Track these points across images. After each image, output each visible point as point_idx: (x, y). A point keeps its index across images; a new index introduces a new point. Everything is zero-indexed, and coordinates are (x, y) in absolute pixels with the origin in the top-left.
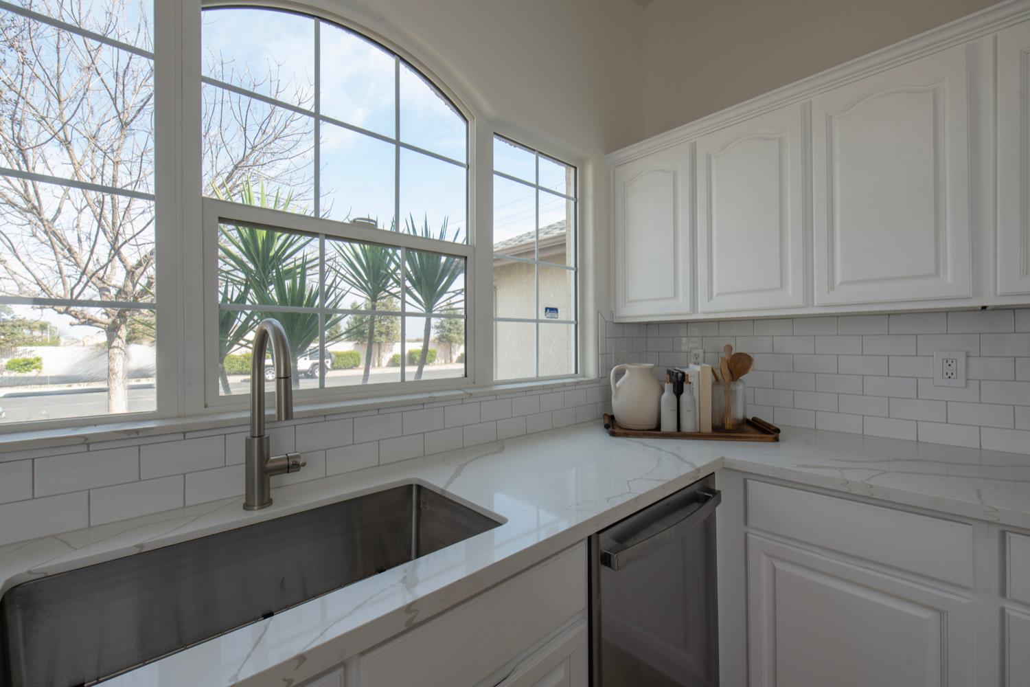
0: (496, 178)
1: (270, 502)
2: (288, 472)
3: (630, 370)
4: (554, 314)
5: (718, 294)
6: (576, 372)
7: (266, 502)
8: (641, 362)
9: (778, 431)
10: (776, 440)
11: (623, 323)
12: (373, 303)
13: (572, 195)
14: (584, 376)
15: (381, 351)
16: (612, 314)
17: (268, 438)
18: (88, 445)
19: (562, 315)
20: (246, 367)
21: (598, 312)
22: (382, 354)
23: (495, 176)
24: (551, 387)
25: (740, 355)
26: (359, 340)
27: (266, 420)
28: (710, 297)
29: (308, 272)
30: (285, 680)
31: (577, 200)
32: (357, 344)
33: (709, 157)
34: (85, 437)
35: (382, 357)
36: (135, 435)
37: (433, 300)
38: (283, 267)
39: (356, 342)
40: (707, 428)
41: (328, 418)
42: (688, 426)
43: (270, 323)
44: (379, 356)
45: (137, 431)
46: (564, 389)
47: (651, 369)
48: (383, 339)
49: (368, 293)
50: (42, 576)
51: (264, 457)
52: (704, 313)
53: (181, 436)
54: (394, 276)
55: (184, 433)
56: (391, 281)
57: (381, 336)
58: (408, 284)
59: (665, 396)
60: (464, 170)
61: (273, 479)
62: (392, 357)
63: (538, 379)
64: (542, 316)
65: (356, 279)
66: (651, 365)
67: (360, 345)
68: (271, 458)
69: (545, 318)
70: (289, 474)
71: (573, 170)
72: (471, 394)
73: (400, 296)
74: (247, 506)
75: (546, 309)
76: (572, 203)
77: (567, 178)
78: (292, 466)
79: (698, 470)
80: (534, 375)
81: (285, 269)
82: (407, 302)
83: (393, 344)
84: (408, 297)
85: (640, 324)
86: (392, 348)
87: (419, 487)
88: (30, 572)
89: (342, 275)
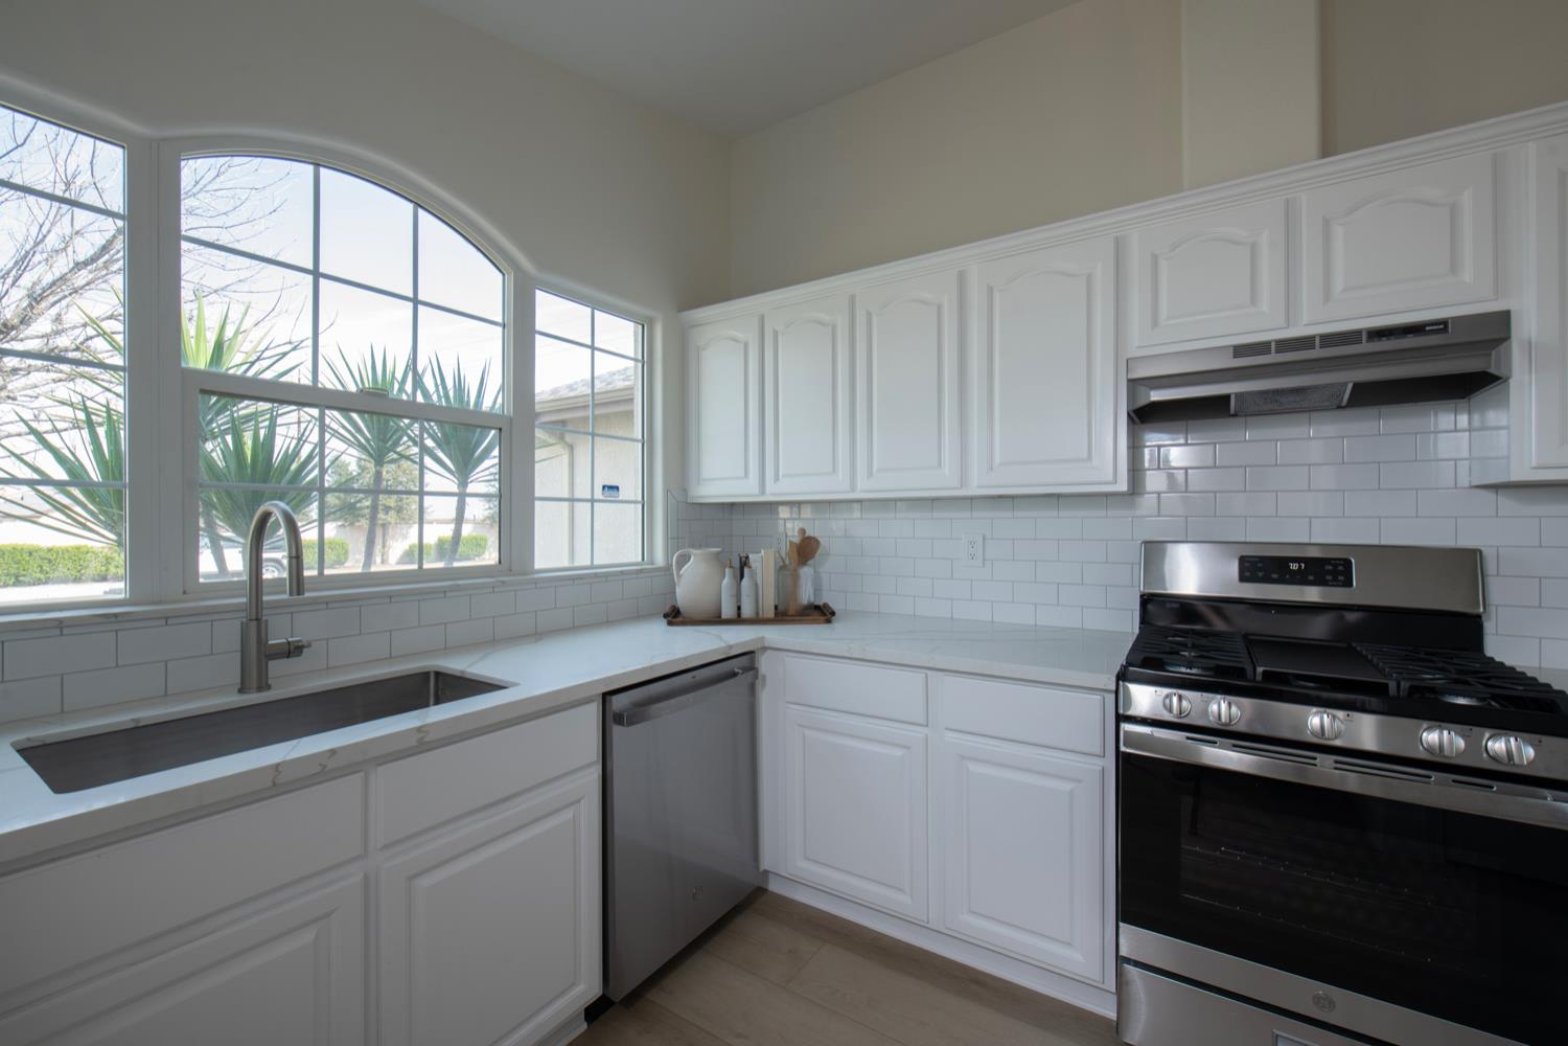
0: (538, 338)
1: (269, 687)
2: (288, 657)
3: (695, 555)
4: (614, 493)
5: (783, 476)
6: (643, 559)
7: (263, 686)
8: (707, 546)
9: (833, 614)
10: (829, 621)
11: (701, 504)
12: (378, 468)
13: (640, 358)
14: (652, 564)
15: (387, 537)
16: (685, 491)
17: (266, 621)
18: (61, 628)
19: (623, 494)
20: (117, 567)
21: (667, 491)
22: (390, 542)
23: (537, 336)
24: (606, 575)
25: (809, 538)
26: (346, 520)
27: (265, 605)
28: (777, 479)
29: (280, 421)
30: (320, 765)
31: (646, 361)
32: (343, 525)
33: (776, 333)
34: (60, 621)
35: (390, 547)
36: (113, 619)
37: (470, 467)
38: (239, 410)
39: (340, 523)
40: (771, 614)
41: (330, 606)
42: (747, 612)
43: (276, 506)
44: (384, 547)
45: (116, 615)
46: (622, 577)
47: (718, 554)
48: (391, 517)
49: (368, 452)
50: (41, 743)
51: (261, 641)
52: (774, 495)
53: (163, 622)
54: (409, 432)
55: (167, 618)
56: (405, 439)
57: (387, 513)
58: (429, 443)
59: (725, 581)
60: (501, 329)
61: (272, 664)
62: (407, 547)
63: (592, 567)
64: (598, 494)
65: (352, 435)
66: (719, 549)
67: (348, 529)
68: (270, 642)
69: (601, 497)
70: (290, 660)
71: (640, 327)
72: (503, 582)
73: (418, 460)
74: (241, 691)
75: (604, 487)
76: (640, 365)
77: (635, 333)
78: (293, 650)
79: (731, 647)
80: (588, 563)
81: (241, 413)
82: (428, 469)
83: (410, 527)
84: (428, 461)
85: (723, 505)
86: (407, 533)
87: (438, 674)
88: (29, 739)
89: (333, 430)
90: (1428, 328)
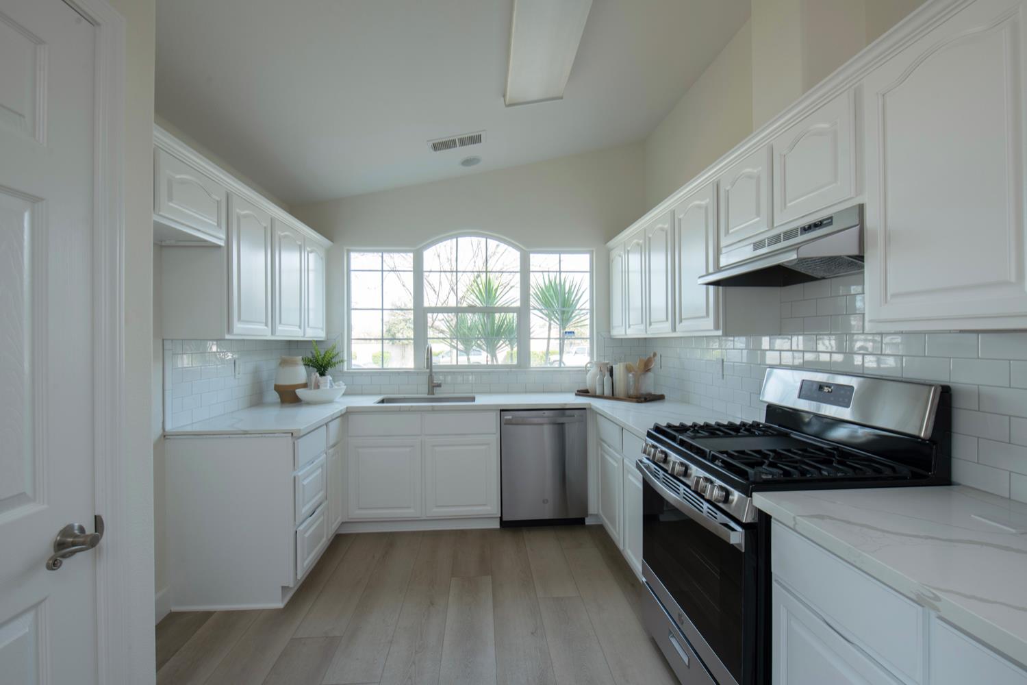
1: (434, 394)
4: (572, 335)
16: (609, 332)
18: (399, 374)
21: (597, 333)
24: (560, 371)
31: (591, 271)
41: (455, 374)
46: (569, 373)
51: (432, 383)
55: (418, 373)
63: (558, 367)
64: (563, 335)
75: (566, 332)
76: (589, 274)
78: (439, 385)
90: (825, 222)
